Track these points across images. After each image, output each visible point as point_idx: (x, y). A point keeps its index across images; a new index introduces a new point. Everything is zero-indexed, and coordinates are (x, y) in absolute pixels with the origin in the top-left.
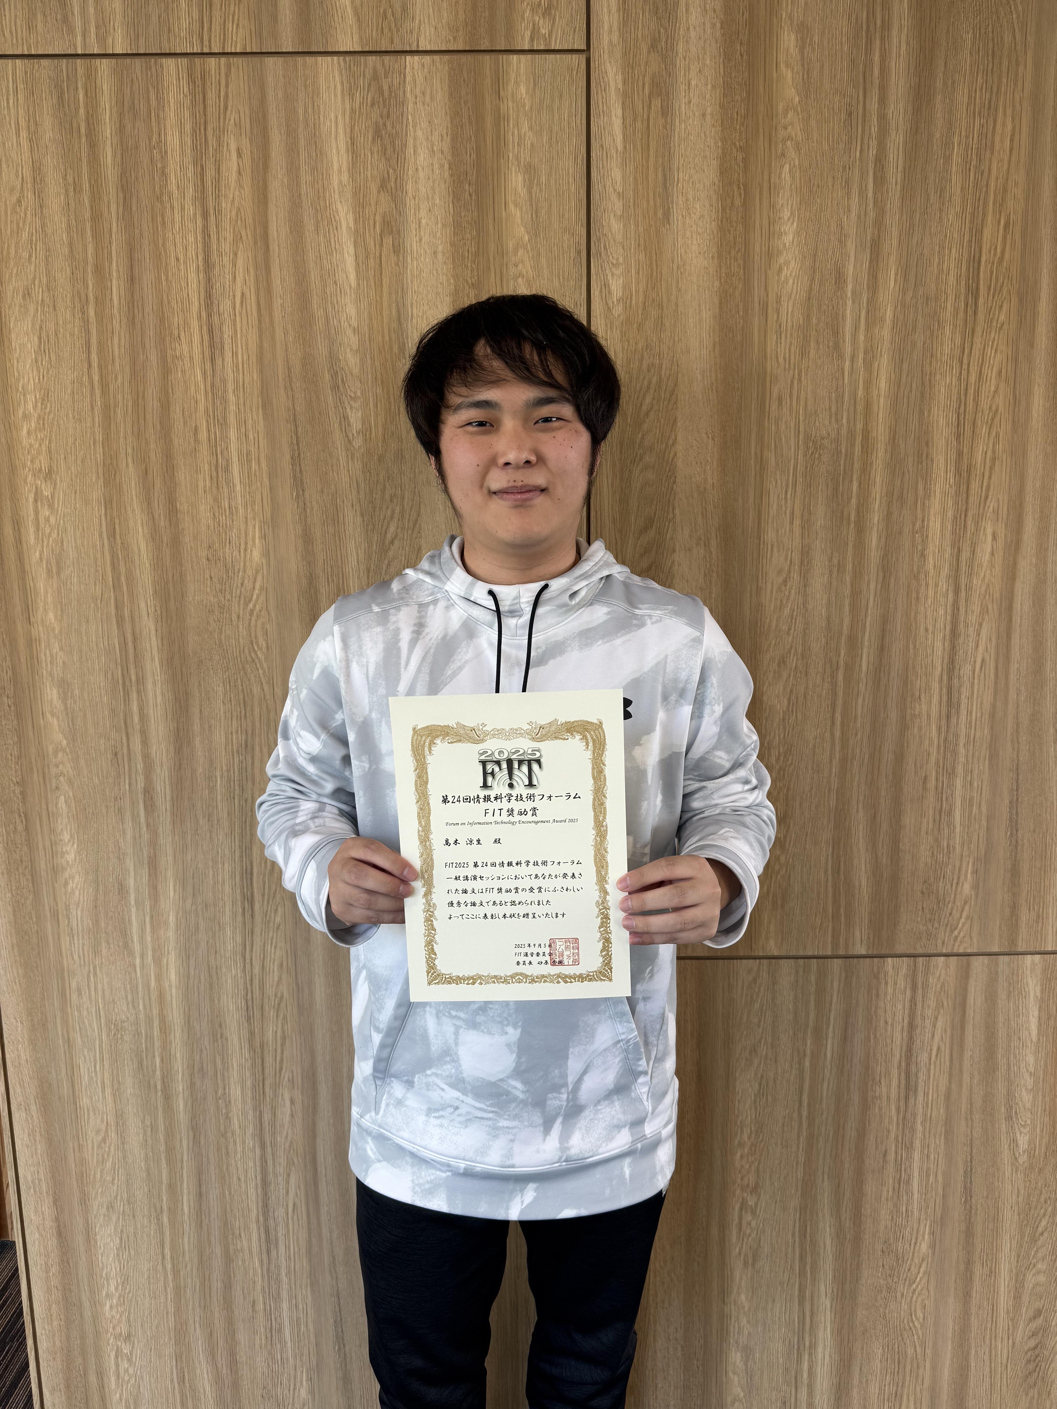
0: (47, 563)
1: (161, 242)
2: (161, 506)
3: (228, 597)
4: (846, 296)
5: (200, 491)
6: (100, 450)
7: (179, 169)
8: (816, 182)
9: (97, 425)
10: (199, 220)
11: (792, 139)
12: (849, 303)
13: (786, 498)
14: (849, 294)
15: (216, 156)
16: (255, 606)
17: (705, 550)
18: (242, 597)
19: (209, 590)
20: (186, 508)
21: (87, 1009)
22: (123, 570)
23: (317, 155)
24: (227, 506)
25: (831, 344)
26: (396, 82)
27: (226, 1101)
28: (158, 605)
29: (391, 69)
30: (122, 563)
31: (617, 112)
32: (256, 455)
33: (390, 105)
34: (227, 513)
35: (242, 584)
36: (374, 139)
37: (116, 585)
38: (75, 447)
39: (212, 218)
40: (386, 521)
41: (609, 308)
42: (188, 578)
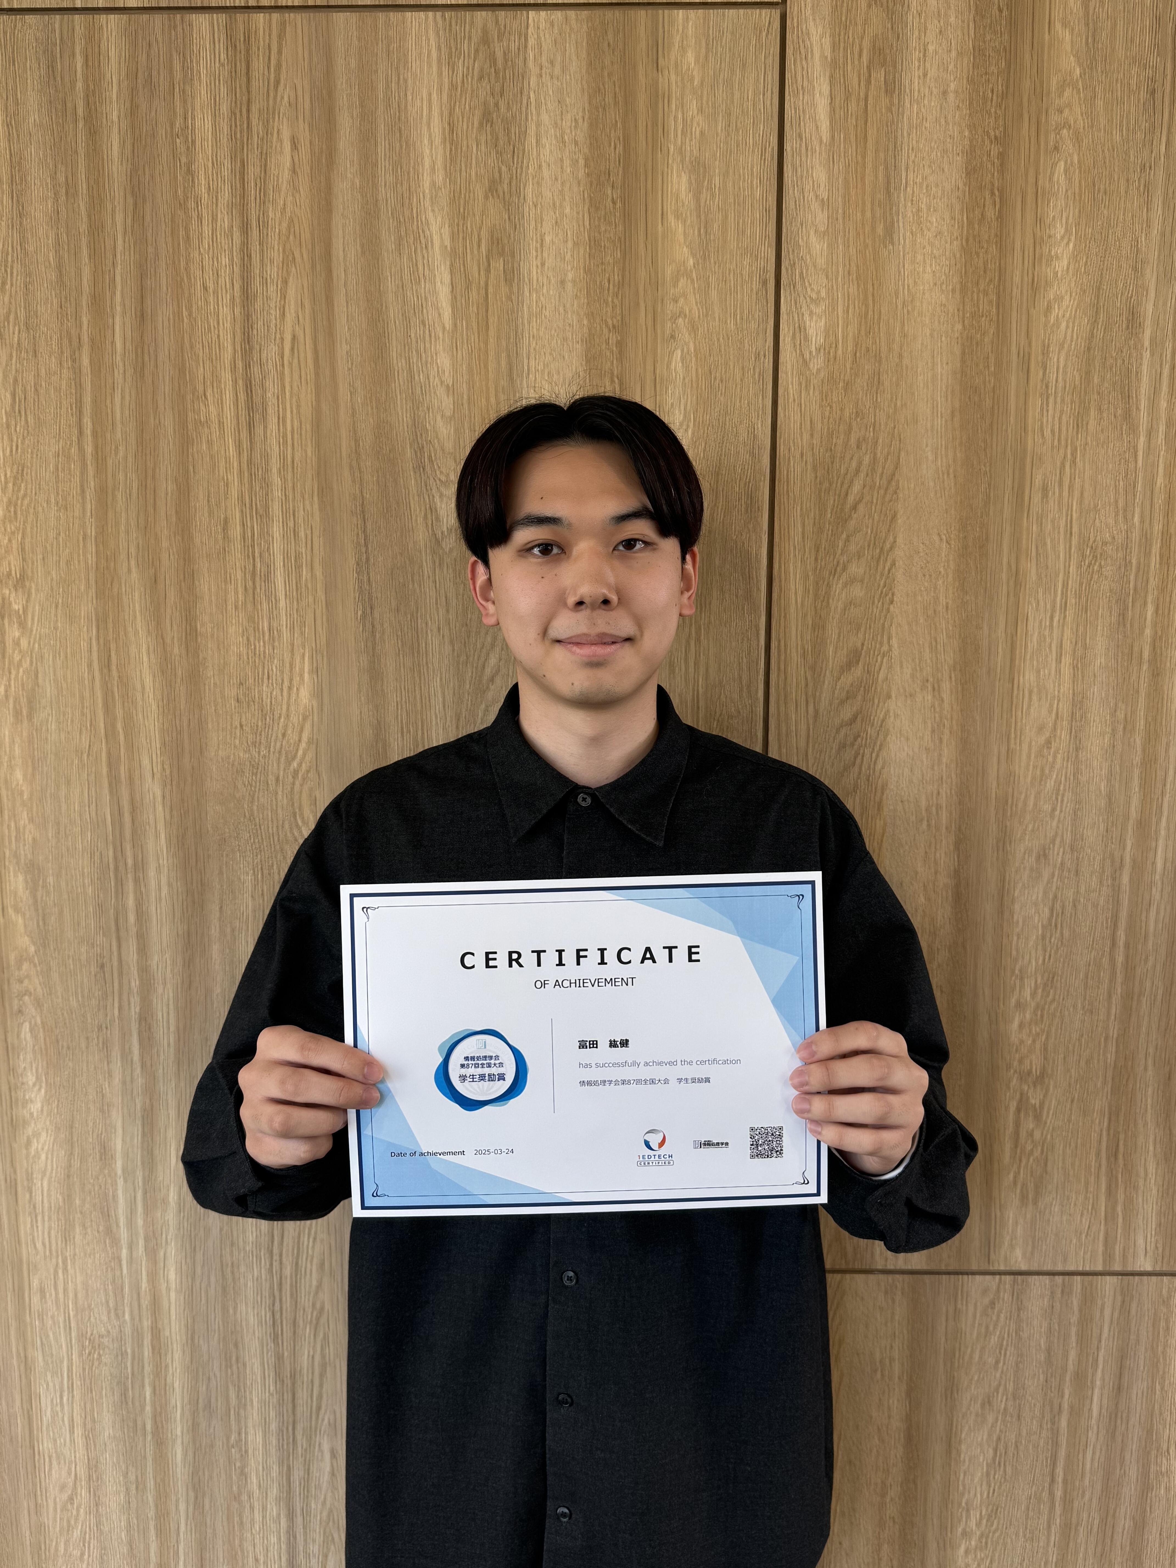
0: (15, 702)
1: (183, 264)
2: (175, 627)
3: (264, 752)
4: (1142, 346)
5: (229, 607)
6: (91, 548)
7: (210, 165)
8: (1102, 187)
9: (89, 514)
10: (237, 234)
11: (1070, 127)
12: (1147, 355)
13: (1051, 626)
14: (1147, 343)
15: (262, 148)
16: (300, 765)
17: (934, 696)
18: (284, 752)
19: (237, 742)
20: (209, 630)
21: (53, 1317)
22: (119, 713)
23: (401, 147)
24: (266, 629)
25: (1119, 412)
26: (513, 46)
27: (241, 1450)
28: (168, 762)
29: (508, 28)
30: (118, 705)
31: (822, 89)
32: (309, 558)
33: (504, 78)
34: (267, 638)
35: (284, 735)
36: (481, 124)
37: (110, 733)
38: (58, 544)
39: (255, 233)
40: (484, 650)
41: (805, 361)
42: (210, 726)
